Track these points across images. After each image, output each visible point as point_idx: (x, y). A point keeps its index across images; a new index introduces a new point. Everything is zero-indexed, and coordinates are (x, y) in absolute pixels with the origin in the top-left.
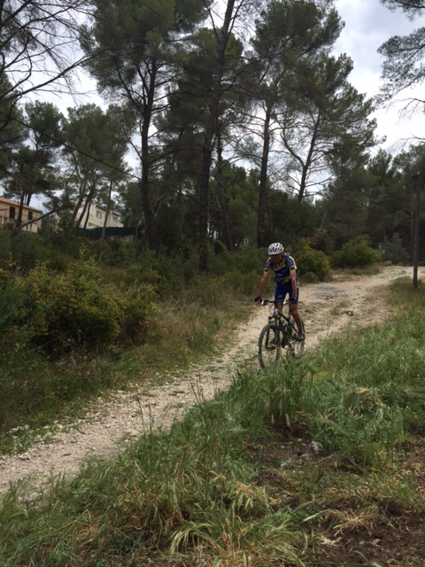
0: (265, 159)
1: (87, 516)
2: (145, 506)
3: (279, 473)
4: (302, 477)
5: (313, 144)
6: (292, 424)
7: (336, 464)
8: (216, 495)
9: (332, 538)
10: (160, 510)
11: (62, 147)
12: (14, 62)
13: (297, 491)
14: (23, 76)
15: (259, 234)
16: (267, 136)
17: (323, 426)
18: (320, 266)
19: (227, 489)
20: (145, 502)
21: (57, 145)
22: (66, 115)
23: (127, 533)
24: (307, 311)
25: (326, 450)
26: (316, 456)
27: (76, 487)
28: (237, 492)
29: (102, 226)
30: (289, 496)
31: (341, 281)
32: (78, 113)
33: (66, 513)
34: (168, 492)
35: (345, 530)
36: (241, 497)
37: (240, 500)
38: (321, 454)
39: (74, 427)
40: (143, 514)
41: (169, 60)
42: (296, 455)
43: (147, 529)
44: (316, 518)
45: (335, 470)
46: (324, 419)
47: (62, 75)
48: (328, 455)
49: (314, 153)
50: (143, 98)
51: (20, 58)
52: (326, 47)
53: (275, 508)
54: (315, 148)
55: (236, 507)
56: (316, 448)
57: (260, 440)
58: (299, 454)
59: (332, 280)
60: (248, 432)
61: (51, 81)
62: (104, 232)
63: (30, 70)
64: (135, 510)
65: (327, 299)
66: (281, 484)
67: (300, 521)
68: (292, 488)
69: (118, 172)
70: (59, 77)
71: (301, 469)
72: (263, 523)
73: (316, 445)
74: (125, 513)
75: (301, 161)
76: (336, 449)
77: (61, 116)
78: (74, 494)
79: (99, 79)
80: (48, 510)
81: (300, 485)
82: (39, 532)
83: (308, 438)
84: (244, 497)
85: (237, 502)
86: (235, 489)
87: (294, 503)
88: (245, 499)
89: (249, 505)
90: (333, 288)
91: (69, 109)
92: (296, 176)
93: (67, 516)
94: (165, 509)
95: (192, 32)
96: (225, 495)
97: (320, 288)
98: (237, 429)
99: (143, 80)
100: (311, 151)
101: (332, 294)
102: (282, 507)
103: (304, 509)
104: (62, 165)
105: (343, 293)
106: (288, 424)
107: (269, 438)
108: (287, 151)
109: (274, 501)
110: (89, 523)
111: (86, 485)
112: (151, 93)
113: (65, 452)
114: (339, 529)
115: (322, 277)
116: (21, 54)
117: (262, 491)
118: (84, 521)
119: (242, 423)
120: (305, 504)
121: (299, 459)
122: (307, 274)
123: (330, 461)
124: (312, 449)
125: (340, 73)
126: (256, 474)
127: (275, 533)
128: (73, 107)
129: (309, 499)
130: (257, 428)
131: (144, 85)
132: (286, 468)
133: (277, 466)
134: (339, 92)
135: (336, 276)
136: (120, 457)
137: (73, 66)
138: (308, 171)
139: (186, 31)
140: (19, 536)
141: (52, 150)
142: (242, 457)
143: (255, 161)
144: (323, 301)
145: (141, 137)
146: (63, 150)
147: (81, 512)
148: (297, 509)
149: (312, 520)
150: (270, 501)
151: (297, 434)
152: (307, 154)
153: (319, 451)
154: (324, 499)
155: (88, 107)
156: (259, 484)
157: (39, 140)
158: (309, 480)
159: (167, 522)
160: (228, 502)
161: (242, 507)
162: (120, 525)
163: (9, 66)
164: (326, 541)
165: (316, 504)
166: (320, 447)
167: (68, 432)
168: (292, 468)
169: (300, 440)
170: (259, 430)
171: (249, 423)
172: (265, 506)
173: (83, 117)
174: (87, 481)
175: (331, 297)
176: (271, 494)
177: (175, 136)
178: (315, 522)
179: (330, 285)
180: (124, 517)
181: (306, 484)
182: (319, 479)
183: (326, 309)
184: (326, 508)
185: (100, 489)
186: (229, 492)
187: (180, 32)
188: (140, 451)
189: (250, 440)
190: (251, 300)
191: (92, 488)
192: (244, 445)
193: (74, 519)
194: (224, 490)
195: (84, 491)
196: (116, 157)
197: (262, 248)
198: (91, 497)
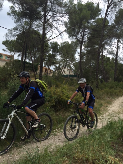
0: (117, 54)
1: (66, 158)
2: (82, 158)
3: (122, 155)
10: (86, 160)
11: (59, 53)
12: (48, 32)
14: (50, 35)
15: (115, 77)
21: (58, 52)
22: (60, 44)
27: (62, 149)
28: (109, 159)
29: (68, 74)
33: (60, 157)
34: (89, 156)
36: (110, 160)
37: (110, 162)
39: (61, 132)
40: (81, 161)
41: (88, 28)
47: (60, 34)
50: (81, 39)
57: (116, 143)
60: (112, 140)
61: (57, 36)
62: (69, 76)
63: (52, 34)
64: (79, 159)
69: (73, 59)
70: (59, 35)
74: (76, 159)
77: (59, 45)
78: (62, 151)
79: (69, 35)
80: (56, 155)
82: (53, 161)
84: (111, 160)
86: (109, 158)
88: (112, 162)
91: (61, 43)
94: (87, 160)
95: (95, 20)
98: (109, 139)
99: (81, 34)
104: (59, 58)
107: (119, 143)
109: (121, 163)
110: (66, 160)
112: (83, 38)
113: (59, 139)
116: (50, 30)
117: (117, 160)
118: (65, 160)
119: (110, 137)
126: (115, 154)
130: (115, 139)
131: (81, 35)
133: (122, 152)
136: (74, 143)
137: (63, 32)
139: (93, 20)
141: (56, 54)
142: (110, 148)
147: (64, 157)
155: (66, 42)
156: (116, 157)
157: (53, 51)
160: (106, 161)
162: (75, 163)
163: (47, 33)
167: (60, 133)
171: (112, 137)
173: (64, 45)
174: (65, 148)
176: (120, 161)
177: (89, 49)
185: (69, 151)
186: (107, 158)
187: (91, 20)
188: (79, 142)
189: (112, 143)
190: (112, 98)
191: (67, 150)
192: (111, 144)
193: (62, 159)
194: (105, 158)
195: (65, 151)
196: (73, 55)
197: (116, 82)
198: (67, 153)
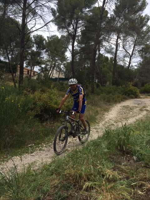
0: (116, 53)
1: (54, 176)
2: (74, 175)
3: (121, 167)
4: (130, 169)
5: (134, 47)
6: (126, 150)
7: (143, 165)
8: (99, 173)
9: (142, 192)
10: (80, 177)
11: (45, 50)
12: (30, 21)
13: (128, 174)
14: (33, 26)
15: (113, 80)
16: (117, 45)
17: (138, 151)
18: (136, 92)
19: (103, 171)
20: (74, 173)
21: (43, 49)
22: (46, 39)
23: (68, 184)
24: (130, 109)
25: (139, 160)
26: (135, 162)
27: (50, 166)
28: (107, 173)
29: (58, 77)
30: (125, 175)
31: (144, 98)
32: (50, 38)
34: (82, 170)
35: (147, 189)
36: (108, 174)
37: (108, 176)
38: (137, 161)
39: (49, 146)
40: (74, 177)
41: (82, 19)
42: (127, 161)
43: (75, 183)
44: (136, 184)
45: (143, 167)
46: (138, 148)
47: (46, 25)
48: (139, 162)
49: (134, 51)
50: (73, 32)
51: (32, 19)
52: (141, 12)
53: (120, 179)
54: (135, 49)
55: (106, 178)
56: (135, 159)
57: (114, 155)
58: (129, 161)
59: (140, 98)
60: (110, 152)
61: (42, 27)
62: (58, 79)
63: (35, 24)
64: (71, 176)
65: (138, 105)
66: (122, 171)
67: (130, 184)
68: (126, 173)
69: (63, 58)
70: (45, 26)
71: (130, 166)
72: (116, 184)
73: (135, 158)
74: (67, 177)
75: (129, 54)
76: (143, 160)
77: (45, 39)
78: (50, 169)
79: (58, 26)
80: (41, 173)
81: (129, 172)
82: (38, 181)
83: (132, 155)
85: (107, 176)
86: (106, 171)
87: (127, 178)
88: (109, 175)
89: (111, 177)
90: (140, 101)
91: (48, 37)
92: (127, 59)
93: (48, 176)
95: (91, 8)
96: (102, 173)
97: (135, 101)
98: (106, 150)
99: (73, 26)
100: (133, 50)
101: (140, 103)
102: (123, 179)
103: (131, 180)
104: (45, 56)
105: (144, 103)
106: (124, 149)
107: (117, 154)
108: (124, 50)
109: (120, 177)
110: (55, 179)
111: (54, 166)
112: (76, 31)
113: (46, 154)
114: (145, 188)
115: (136, 97)
116: (32, 18)
117: (116, 173)
118: (53, 178)
119: (107, 148)
120: (132, 179)
121: (129, 162)
122: (131, 95)
123: (140, 164)
124: (134, 159)
125: (145, 21)
126: (113, 166)
127: (121, 188)
128: (49, 36)
129: (133, 177)
130: (113, 150)
131: (73, 28)
132: (124, 165)
133: (121, 164)
134: (145, 28)
135: (142, 96)
136: (65, 157)
137: (49, 22)
138: (132, 58)
139: (88, 8)
140: (32, 181)
141: (41, 51)
142: (108, 160)
143: (112, 54)
144: (137, 106)
145: (72, 46)
146: (45, 51)
147: (52, 175)
148: (129, 180)
149: (134, 184)
150: (118, 176)
151: (128, 153)
152: (132, 51)
153: (136, 160)
154: (139, 178)
155: (54, 36)
156: (114, 170)
157: (37, 48)
158: (133, 170)
159: (82, 181)
160: (103, 176)
161: (108, 178)
162: (66, 181)
163: (28, 22)
164: (140, 193)
165: (135, 179)
166: (136, 159)
167: (47, 147)
168: (126, 165)
169: (129, 155)
170: (114, 151)
171: (110, 148)
172: (117, 178)
173: (52, 39)
174: (54, 164)
175: (140, 104)
176: (119, 174)
177: (83, 45)
178: (136, 185)
179: (140, 100)
180: (67, 178)
181: (132, 171)
182: (136, 170)
183: (138, 109)
184: (139, 181)
185: (58, 168)
186: (104, 172)
187: (86, 9)
188: (71, 155)
189: (110, 154)
190: (110, 104)
191: (56, 167)
192: (108, 156)
193: (50, 177)
194: (102, 171)
195: (53, 168)
196: (63, 53)
197: (114, 86)
198: (55, 170)
